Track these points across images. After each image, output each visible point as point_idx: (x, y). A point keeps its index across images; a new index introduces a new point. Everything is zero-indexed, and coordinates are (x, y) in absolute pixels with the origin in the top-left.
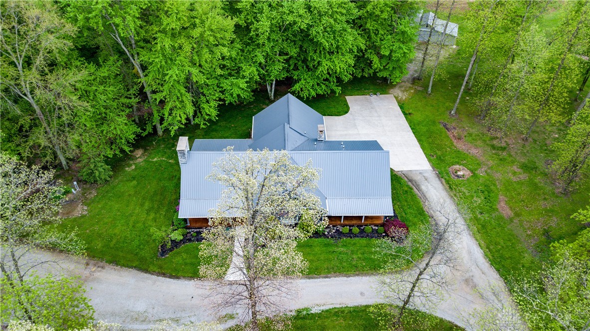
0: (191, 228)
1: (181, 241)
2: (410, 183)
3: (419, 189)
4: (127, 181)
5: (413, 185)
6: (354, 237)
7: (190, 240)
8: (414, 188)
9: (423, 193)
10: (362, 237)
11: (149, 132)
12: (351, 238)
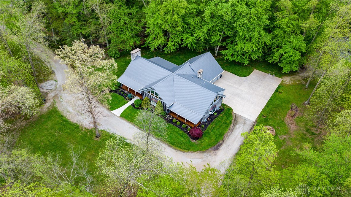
0: (122, 89)
1: (114, 91)
2: (233, 121)
3: (234, 126)
4: (122, 62)
5: (234, 122)
6: (176, 125)
7: (116, 92)
8: (233, 124)
9: (233, 128)
10: (179, 128)
11: (145, 47)
12: (174, 125)
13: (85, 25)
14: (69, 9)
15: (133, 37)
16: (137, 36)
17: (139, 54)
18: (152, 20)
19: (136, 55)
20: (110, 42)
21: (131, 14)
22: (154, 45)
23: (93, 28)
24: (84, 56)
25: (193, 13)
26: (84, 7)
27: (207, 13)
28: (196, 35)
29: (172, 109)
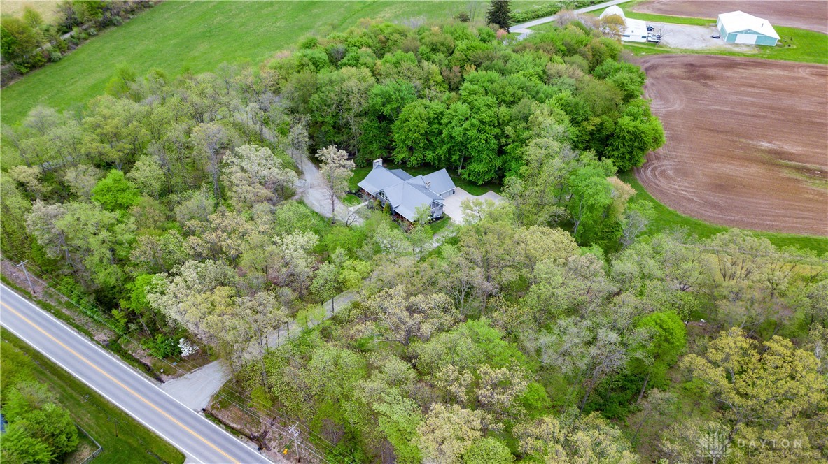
0: (360, 192)
1: (353, 193)
7: (355, 195)
13: (339, 133)
14: (328, 119)
15: (380, 149)
16: (385, 148)
17: (381, 163)
18: (397, 135)
19: (377, 164)
20: (359, 151)
21: (381, 128)
22: (399, 158)
23: (345, 137)
24: (335, 156)
25: (434, 132)
26: (340, 118)
27: (445, 133)
28: (437, 153)
29: (397, 210)
